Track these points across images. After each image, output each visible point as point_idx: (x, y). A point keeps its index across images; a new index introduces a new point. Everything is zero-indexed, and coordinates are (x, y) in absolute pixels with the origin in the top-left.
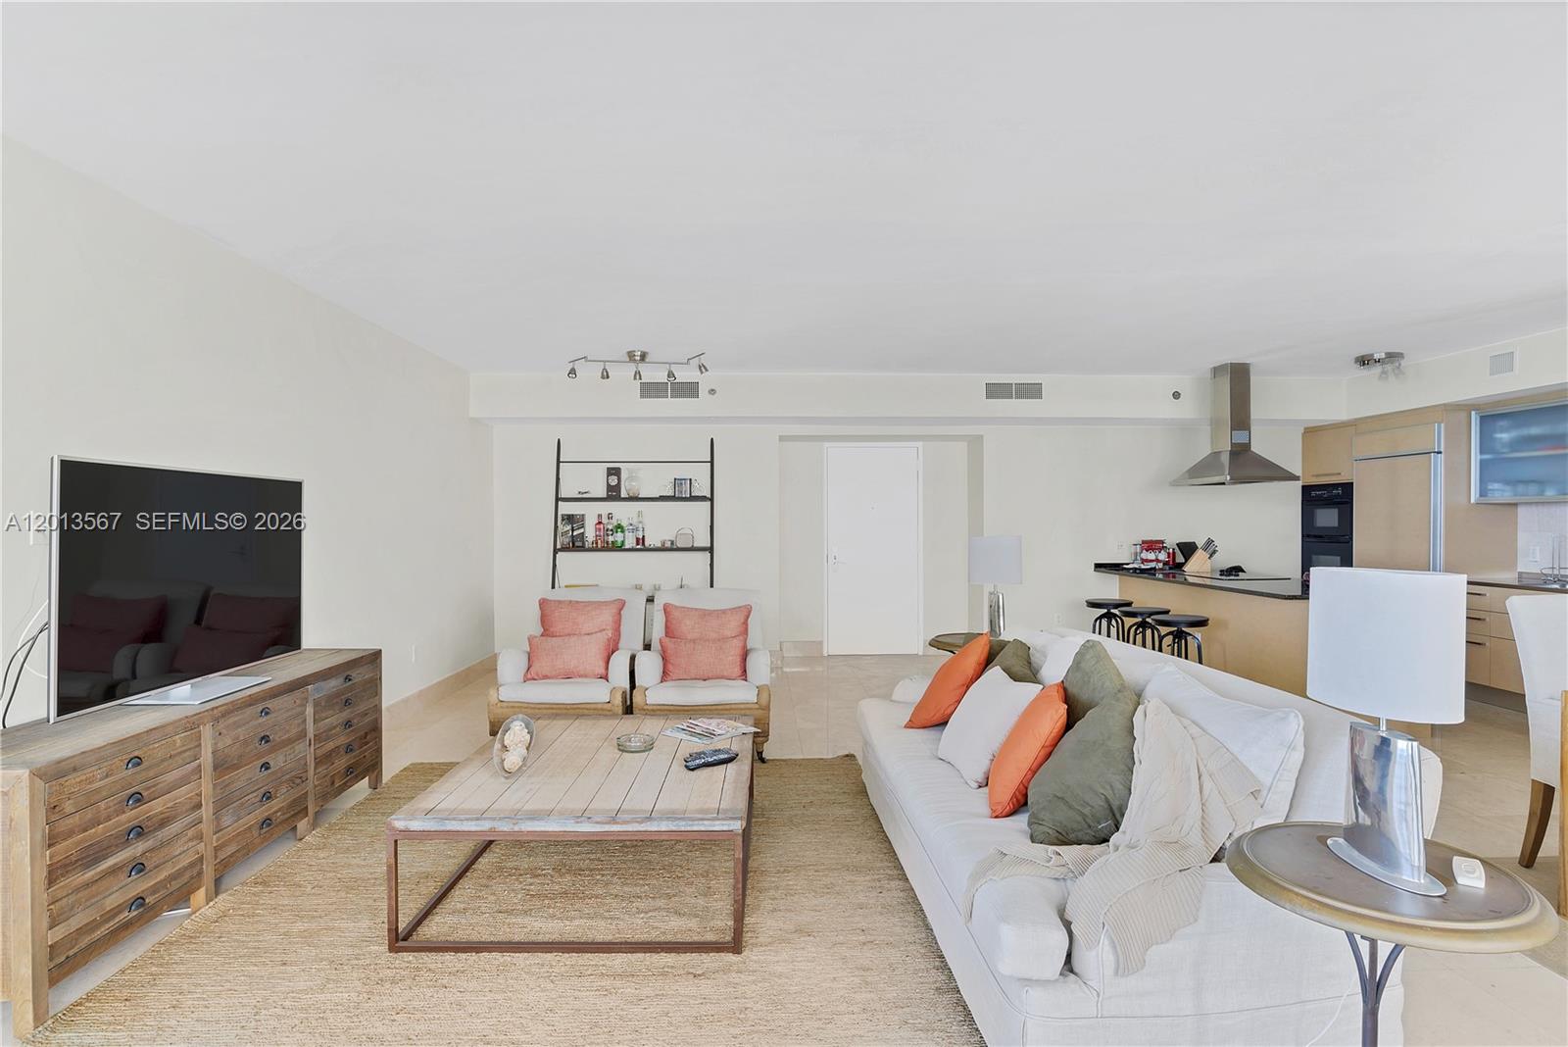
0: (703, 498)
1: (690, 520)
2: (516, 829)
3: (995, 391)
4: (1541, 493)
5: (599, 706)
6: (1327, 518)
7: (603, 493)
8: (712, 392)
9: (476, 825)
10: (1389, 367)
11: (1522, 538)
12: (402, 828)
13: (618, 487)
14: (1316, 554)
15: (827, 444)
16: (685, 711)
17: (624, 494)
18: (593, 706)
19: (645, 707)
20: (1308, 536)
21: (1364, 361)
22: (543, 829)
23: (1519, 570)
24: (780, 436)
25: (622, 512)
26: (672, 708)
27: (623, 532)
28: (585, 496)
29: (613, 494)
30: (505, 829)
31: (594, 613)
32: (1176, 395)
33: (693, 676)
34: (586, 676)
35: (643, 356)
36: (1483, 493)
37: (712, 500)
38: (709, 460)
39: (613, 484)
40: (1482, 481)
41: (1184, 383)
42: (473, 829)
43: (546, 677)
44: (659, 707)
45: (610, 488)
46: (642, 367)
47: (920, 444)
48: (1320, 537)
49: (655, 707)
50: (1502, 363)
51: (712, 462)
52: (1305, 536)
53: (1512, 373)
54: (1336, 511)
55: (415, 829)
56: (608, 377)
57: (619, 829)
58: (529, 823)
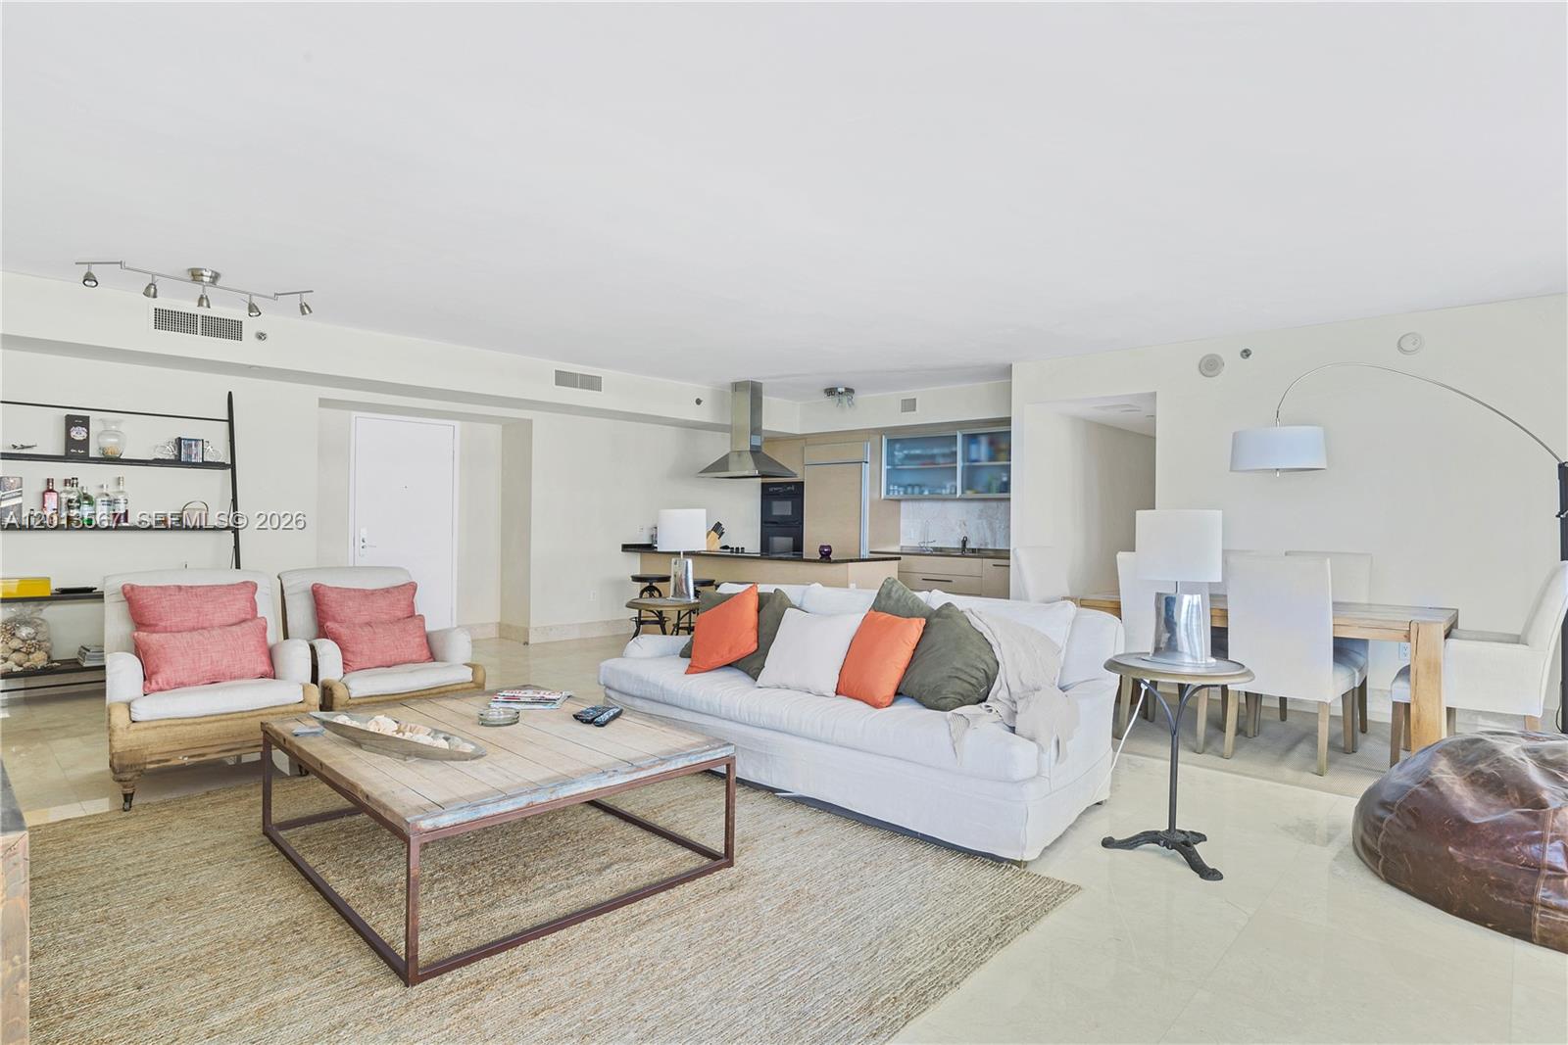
0: (221, 466)
1: (202, 491)
2: (554, 797)
3: (563, 379)
4: (921, 492)
5: (291, 708)
6: (781, 509)
7: (61, 452)
8: (261, 336)
9: (513, 804)
10: (845, 399)
11: (903, 523)
12: (430, 827)
13: (85, 444)
14: (773, 536)
15: (355, 414)
16: (395, 700)
17: (93, 453)
18: (283, 709)
19: (350, 702)
20: (766, 522)
21: (831, 391)
22: (578, 792)
23: (902, 544)
24: (320, 400)
25: (91, 476)
26: (381, 699)
27: (91, 504)
28: (25, 451)
29: (76, 451)
30: (544, 801)
31: (225, 599)
32: (698, 402)
33: (379, 664)
34: (241, 677)
35: (215, 277)
36: (888, 492)
37: (233, 466)
38: (226, 418)
39: (79, 437)
40: (888, 485)
41: (704, 391)
42: (510, 808)
43: (181, 685)
44: (366, 700)
45: (70, 442)
46: (210, 291)
47: (457, 423)
48: (776, 523)
49: (361, 701)
50: (909, 405)
51: (231, 421)
52: (763, 522)
53: (914, 413)
54: (789, 503)
55: (445, 825)
56: (155, 297)
57: (645, 775)
58: (565, 788)
